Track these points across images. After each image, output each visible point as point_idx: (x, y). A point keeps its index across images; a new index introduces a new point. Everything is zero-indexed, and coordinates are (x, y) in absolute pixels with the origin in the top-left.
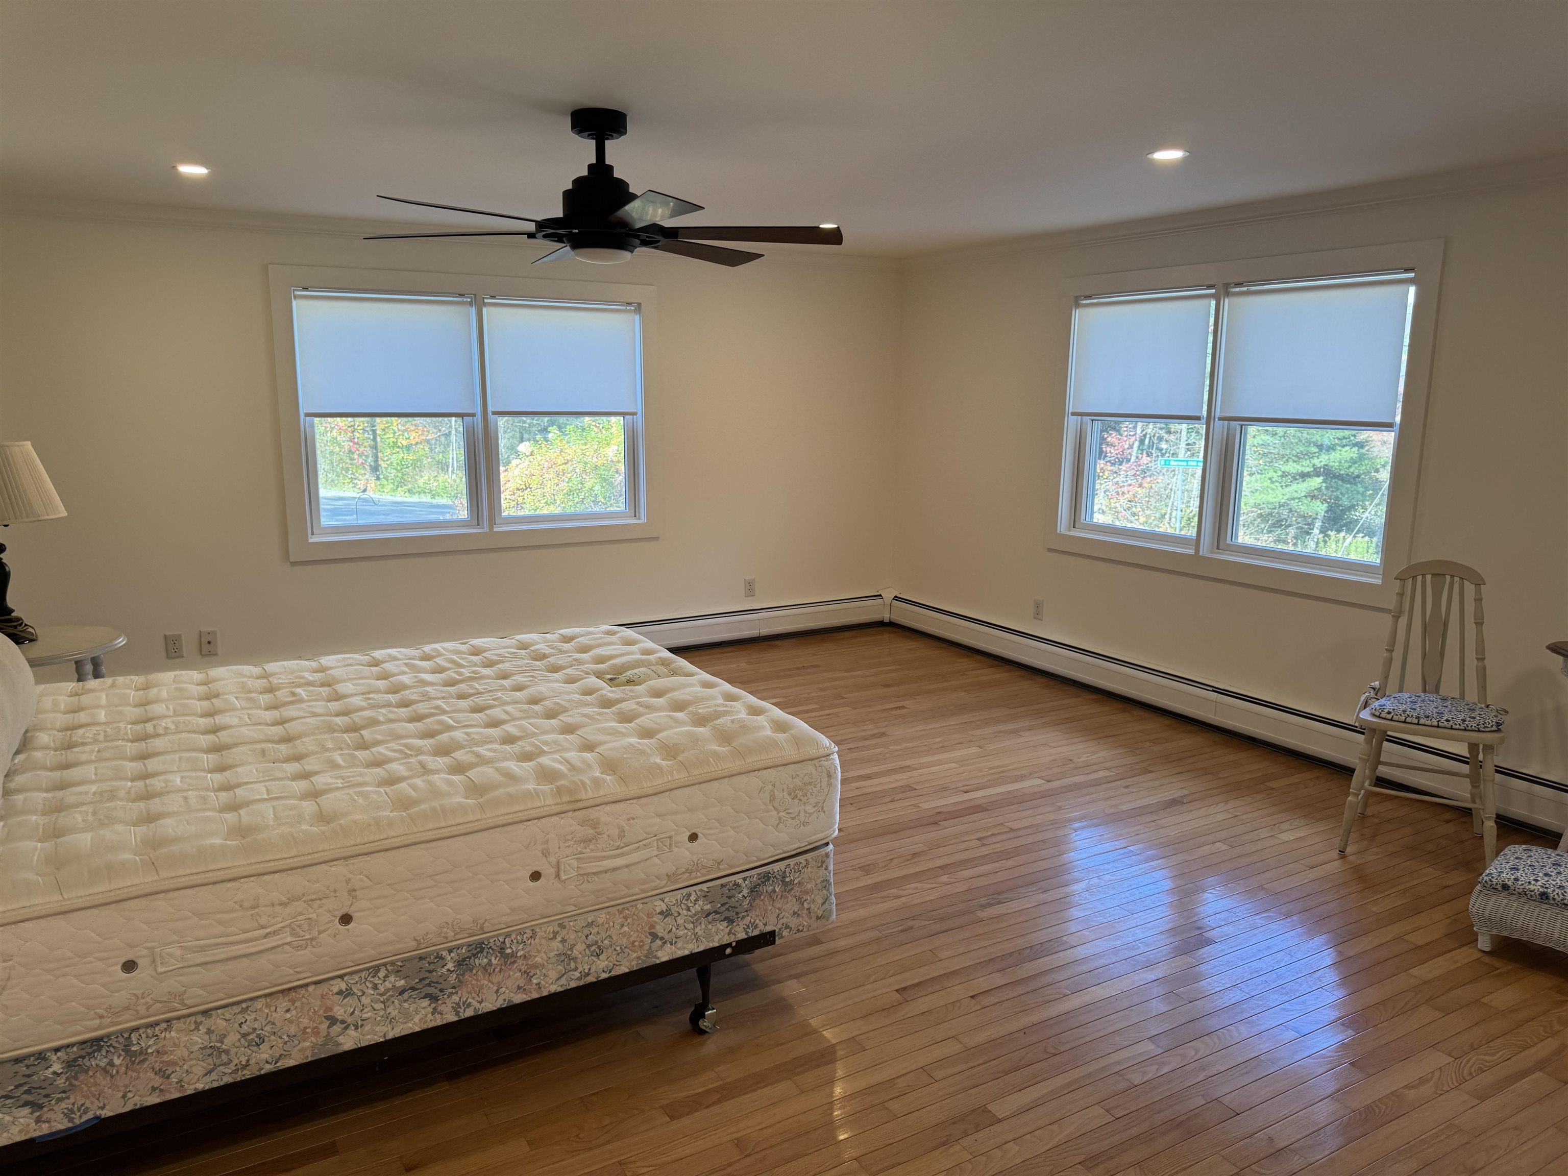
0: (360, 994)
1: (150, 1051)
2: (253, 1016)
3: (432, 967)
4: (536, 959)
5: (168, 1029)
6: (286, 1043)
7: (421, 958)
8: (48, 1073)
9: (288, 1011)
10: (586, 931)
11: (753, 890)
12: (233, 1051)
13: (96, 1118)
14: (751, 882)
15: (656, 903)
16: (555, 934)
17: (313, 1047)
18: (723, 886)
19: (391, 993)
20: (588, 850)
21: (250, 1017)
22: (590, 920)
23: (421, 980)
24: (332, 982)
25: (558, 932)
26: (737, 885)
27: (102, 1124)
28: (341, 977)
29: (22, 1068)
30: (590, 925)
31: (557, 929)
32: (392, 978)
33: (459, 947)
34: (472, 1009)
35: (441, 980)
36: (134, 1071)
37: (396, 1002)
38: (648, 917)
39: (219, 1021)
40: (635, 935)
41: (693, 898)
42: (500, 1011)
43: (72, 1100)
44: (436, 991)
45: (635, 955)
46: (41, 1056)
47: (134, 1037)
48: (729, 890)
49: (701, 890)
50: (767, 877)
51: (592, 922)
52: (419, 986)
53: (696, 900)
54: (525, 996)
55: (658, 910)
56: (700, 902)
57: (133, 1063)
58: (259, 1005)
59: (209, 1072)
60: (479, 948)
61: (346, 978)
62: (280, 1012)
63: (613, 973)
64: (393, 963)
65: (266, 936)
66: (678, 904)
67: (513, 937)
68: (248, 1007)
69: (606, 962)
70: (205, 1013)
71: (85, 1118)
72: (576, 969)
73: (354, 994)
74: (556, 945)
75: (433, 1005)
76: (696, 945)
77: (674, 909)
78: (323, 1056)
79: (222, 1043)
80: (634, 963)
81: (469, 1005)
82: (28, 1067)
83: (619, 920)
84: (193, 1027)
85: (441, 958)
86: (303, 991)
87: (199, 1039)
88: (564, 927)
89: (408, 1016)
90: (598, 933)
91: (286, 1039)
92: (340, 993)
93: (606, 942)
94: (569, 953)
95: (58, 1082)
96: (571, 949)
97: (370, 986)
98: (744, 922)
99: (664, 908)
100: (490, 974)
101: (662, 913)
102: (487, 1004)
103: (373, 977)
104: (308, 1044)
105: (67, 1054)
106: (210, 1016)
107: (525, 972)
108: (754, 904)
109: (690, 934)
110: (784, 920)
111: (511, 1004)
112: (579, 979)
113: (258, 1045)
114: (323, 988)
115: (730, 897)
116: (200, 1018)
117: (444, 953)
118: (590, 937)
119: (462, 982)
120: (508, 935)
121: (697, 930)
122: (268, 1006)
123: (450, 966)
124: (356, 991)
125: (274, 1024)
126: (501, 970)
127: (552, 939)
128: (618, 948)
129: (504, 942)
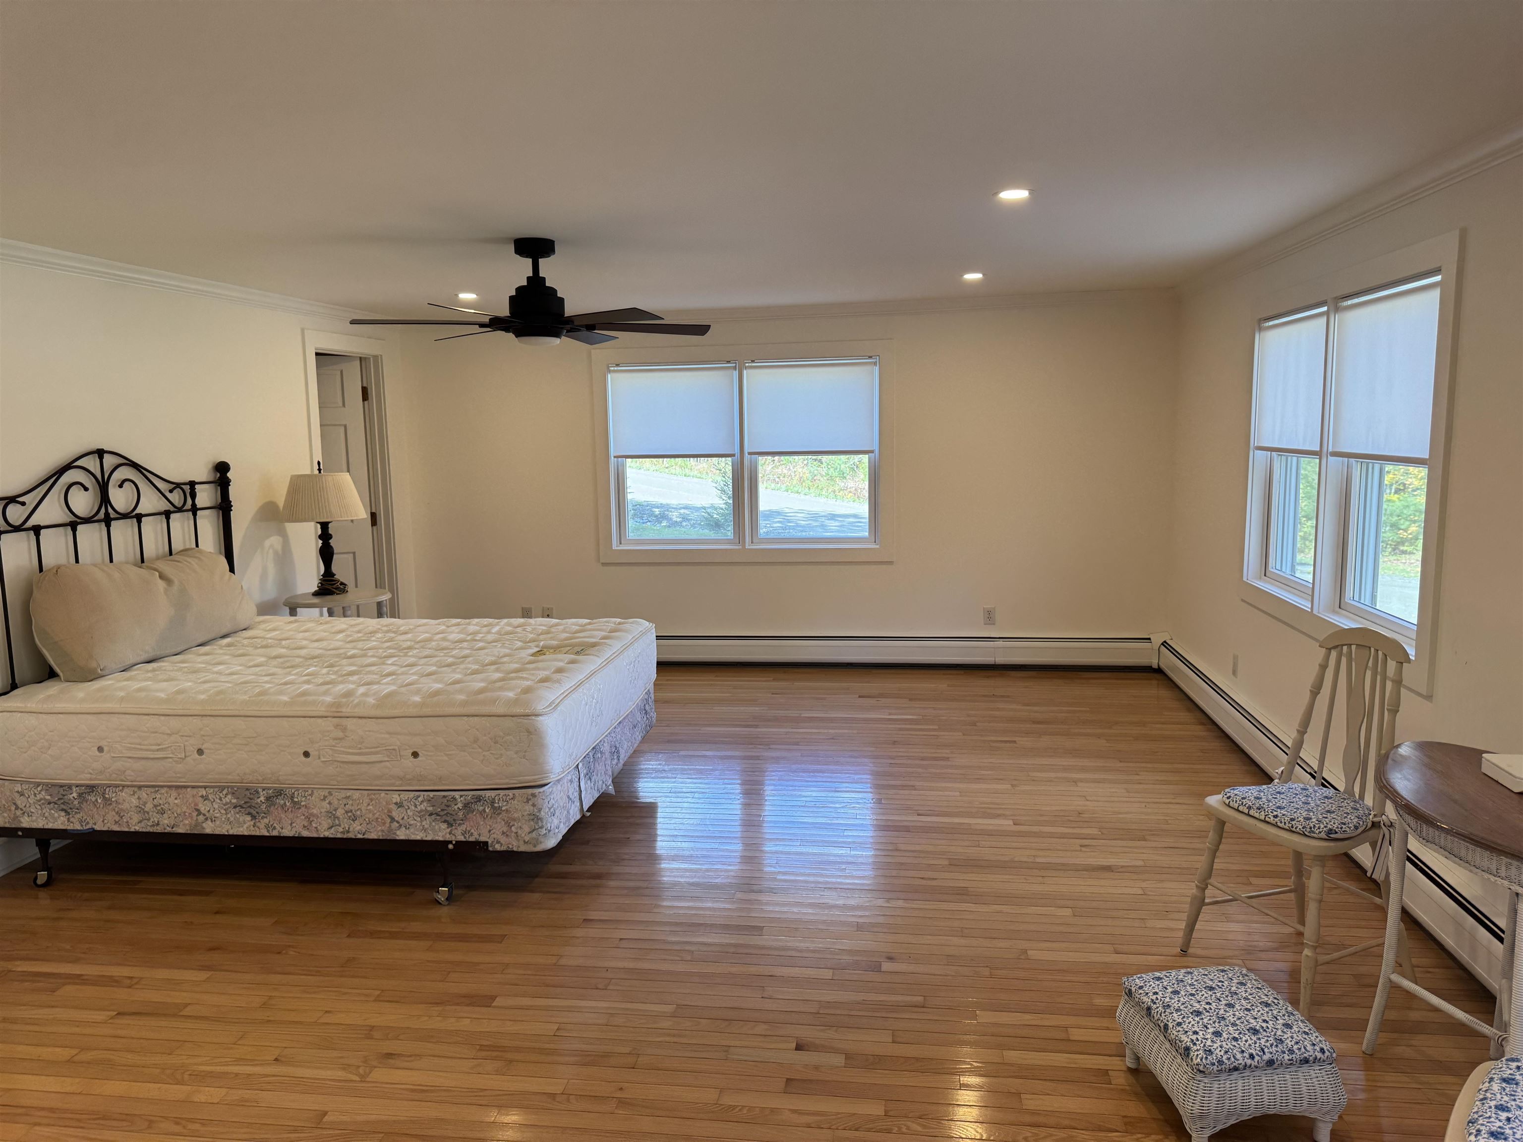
0: (212, 800)
1: (113, 800)
2: (159, 796)
3: (252, 796)
4: (312, 811)
5: (121, 791)
6: (176, 817)
7: (247, 789)
8: (71, 796)
9: (176, 799)
10: (345, 801)
11: (466, 805)
12: (151, 813)
13: (92, 828)
14: (465, 799)
15: (394, 796)
16: (325, 797)
17: (190, 825)
18: (444, 797)
19: (229, 806)
20: (339, 746)
21: (158, 796)
22: (348, 794)
23: (246, 803)
24: (200, 789)
25: (326, 797)
26: (454, 799)
27: (94, 832)
28: (205, 787)
29: (61, 790)
30: (348, 798)
31: (327, 794)
32: (229, 796)
33: (269, 789)
34: (277, 831)
35: (257, 806)
36: (107, 809)
37: (232, 812)
38: (387, 804)
39: (144, 794)
40: (378, 814)
41: (420, 799)
42: (293, 838)
43: (81, 815)
44: (255, 812)
45: (380, 828)
46: (70, 787)
47: (107, 790)
48: (448, 801)
49: (428, 796)
50: (479, 799)
51: (349, 796)
52: (245, 806)
53: (422, 801)
54: (308, 833)
55: (394, 801)
56: (425, 804)
57: (106, 804)
58: (163, 791)
59: (140, 822)
60: (279, 793)
61: (207, 789)
62: (172, 799)
63: (366, 836)
64: (232, 787)
65: (158, 750)
66: (409, 800)
67: (300, 791)
68: (158, 790)
69: (360, 827)
70: (140, 787)
71: (87, 827)
72: (339, 825)
73: (209, 800)
74: (325, 804)
75: (253, 821)
76: (425, 834)
77: (405, 803)
78: (196, 832)
79: (145, 807)
80: (380, 833)
81: (275, 828)
82: (64, 790)
83: (367, 801)
84: (132, 793)
85: (258, 792)
86: (184, 790)
87: (134, 801)
88: (332, 795)
89: (240, 825)
90: (352, 805)
91: (176, 815)
92: (202, 796)
93: (358, 813)
94: (334, 812)
95: (75, 803)
96: (335, 810)
97: (218, 797)
98: (461, 828)
99: (398, 801)
100: (286, 812)
101: (396, 804)
102: (286, 831)
103: (220, 792)
104: (188, 822)
105: (80, 789)
106: (141, 790)
107: (307, 817)
108: (468, 817)
109: (419, 824)
110: (495, 836)
111: (300, 836)
112: (343, 833)
113: (162, 814)
114: (195, 791)
115: (448, 806)
116: (136, 789)
117: (260, 790)
118: (347, 806)
119: (269, 811)
120: (298, 789)
121: (424, 823)
122: (167, 793)
123: (262, 799)
124: (211, 798)
125: (169, 804)
126: (292, 811)
127: (322, 800)
128: (367, 820)
129: (294, 793)
